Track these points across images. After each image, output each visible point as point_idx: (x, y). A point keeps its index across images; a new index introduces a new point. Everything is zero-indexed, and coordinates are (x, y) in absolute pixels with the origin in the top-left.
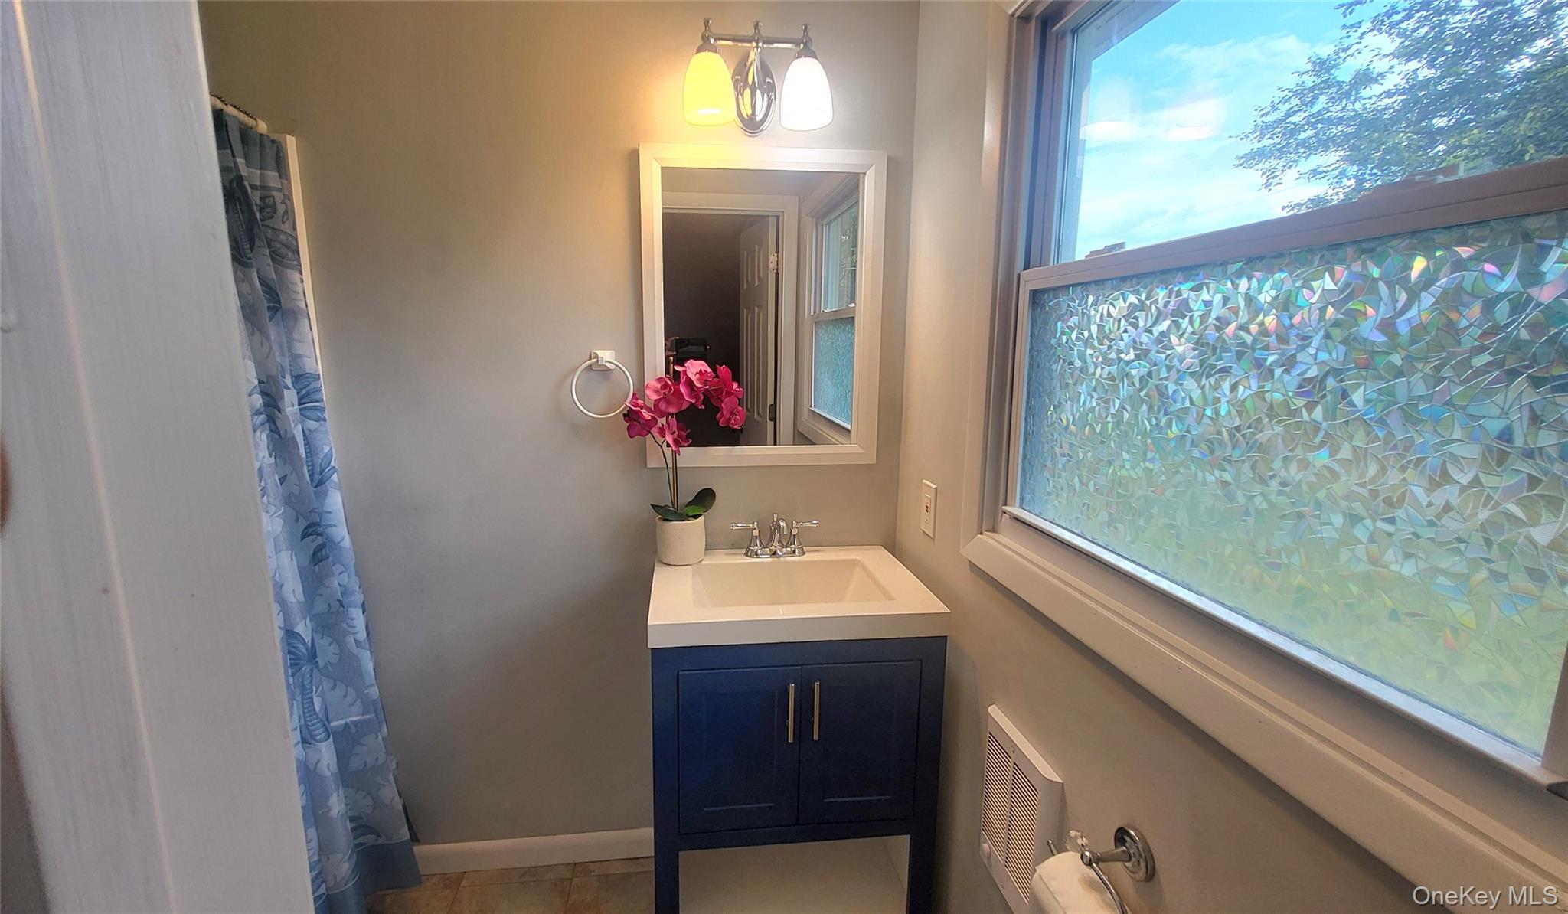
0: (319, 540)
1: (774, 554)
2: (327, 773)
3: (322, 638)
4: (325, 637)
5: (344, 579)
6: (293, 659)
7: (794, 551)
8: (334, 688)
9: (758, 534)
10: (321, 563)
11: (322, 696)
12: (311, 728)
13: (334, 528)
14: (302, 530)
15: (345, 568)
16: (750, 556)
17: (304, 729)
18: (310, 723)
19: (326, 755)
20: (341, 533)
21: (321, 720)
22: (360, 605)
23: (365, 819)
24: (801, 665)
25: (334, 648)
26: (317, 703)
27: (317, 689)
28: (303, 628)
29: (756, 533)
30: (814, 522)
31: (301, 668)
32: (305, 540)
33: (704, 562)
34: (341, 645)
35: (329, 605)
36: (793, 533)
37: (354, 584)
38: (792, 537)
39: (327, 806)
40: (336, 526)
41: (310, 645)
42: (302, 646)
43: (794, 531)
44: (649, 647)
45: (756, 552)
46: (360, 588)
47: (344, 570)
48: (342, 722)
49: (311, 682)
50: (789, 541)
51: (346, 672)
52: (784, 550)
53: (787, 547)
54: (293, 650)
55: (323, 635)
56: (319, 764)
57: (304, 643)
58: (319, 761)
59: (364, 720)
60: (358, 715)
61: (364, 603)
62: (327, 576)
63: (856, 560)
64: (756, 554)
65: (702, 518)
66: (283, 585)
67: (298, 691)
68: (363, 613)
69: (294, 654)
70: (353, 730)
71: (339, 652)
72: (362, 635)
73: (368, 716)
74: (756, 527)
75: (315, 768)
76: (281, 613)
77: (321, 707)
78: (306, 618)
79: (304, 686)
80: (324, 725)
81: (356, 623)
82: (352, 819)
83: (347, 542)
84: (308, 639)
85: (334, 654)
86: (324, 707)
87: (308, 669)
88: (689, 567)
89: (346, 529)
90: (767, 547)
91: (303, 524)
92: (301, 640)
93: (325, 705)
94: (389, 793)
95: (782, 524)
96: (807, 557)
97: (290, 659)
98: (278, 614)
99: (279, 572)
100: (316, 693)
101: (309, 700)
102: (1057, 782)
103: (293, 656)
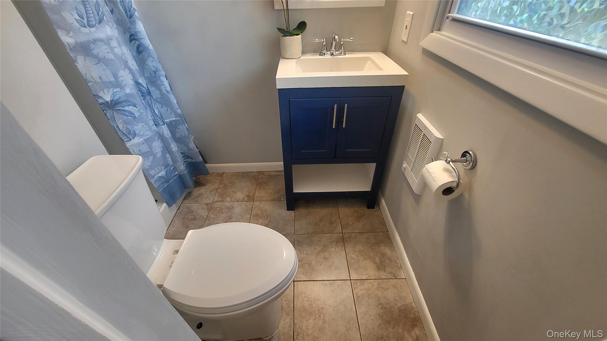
0: (137, 43)
1: (332, 54)
2: (168, 137)
3: (152, 87)
4: (153, 87)
5: (154, 64)
6: (142, 94)
7: (341, 53)
8: (162, 107)
9: (325, 44)
10: (141, 54)
11: (157, 109)
12: (157, 120)
13: (144, 40)
14: (129, 38)
15: (153, 59)
16: (322, 55)
17: (154, 120)
18: (156, 119)
19: (166, 131)
20: (147, 42)
21: (160, 118)
22: (165, 76)
23: (186, 154)
24: (340, 98)
25: (157, 92)
26: (156, 111)
27: (155, 106)
28: (141, 81)
29: (324, 43)
30: (352, 38)
31: (146, 97)
32: (131, 43)
33: (301, 58)
34: (160, 90)
35: (150, 73)
36: (341, 44)
37: (160, 67)
38: (341, 45)
39: (171, 148)
40: (144, 39)
41: (147, 88)
42: (143, 88)
43: (342, 43)
44: (277, 88)
45: (324, 53)
46: (162, 68)
47: (153, 60)
48: (169, 120)
49: (152, 103)
50: (339, 47)
51: (165, 101)
52: (337, 52)
53: (338, 51)
54: (141, 90)
55: (152, 86)
56: (164, 133)
57: (144, 87)
58: (163, 132)
59: (176, 120)
60: (174, 118)
61: (166, 75)
62: (145, 60)
63: (368, 57)
64: (324, 54)
65: (300, 36)
66: (127, 61)
67: (148, 106)
68: (167, 80)
69: (141, 91)
70: (174, 123)
71: (160, 93)
72: (168, 89)
73: (178, 119)
74: (324, 40)
75: (163, 135)
76: (130, 73)
77: (158, 113)
78: (142, 77)
79: (149, 104)
80: (161, 120)
81: (164, 83)
82: (182, 153)
83: (151, 47)
84: (145, 86)
85: (158, 94)
86: (159, 113)
87: (149, 98)
88: (295, 59)
89: (149, 40)
90: (329, 51)
91: (128, 35)
92: (142, 86)
93: (159, 111)
94: (192, 145)
95: (336, 37)
96: (347, 56)
97: (141, 93)
98: (129, 74)
99: (124, 55)
100: (155, 107)
101: (153, 110)
102: (441, 138)
103: (141, 92)
